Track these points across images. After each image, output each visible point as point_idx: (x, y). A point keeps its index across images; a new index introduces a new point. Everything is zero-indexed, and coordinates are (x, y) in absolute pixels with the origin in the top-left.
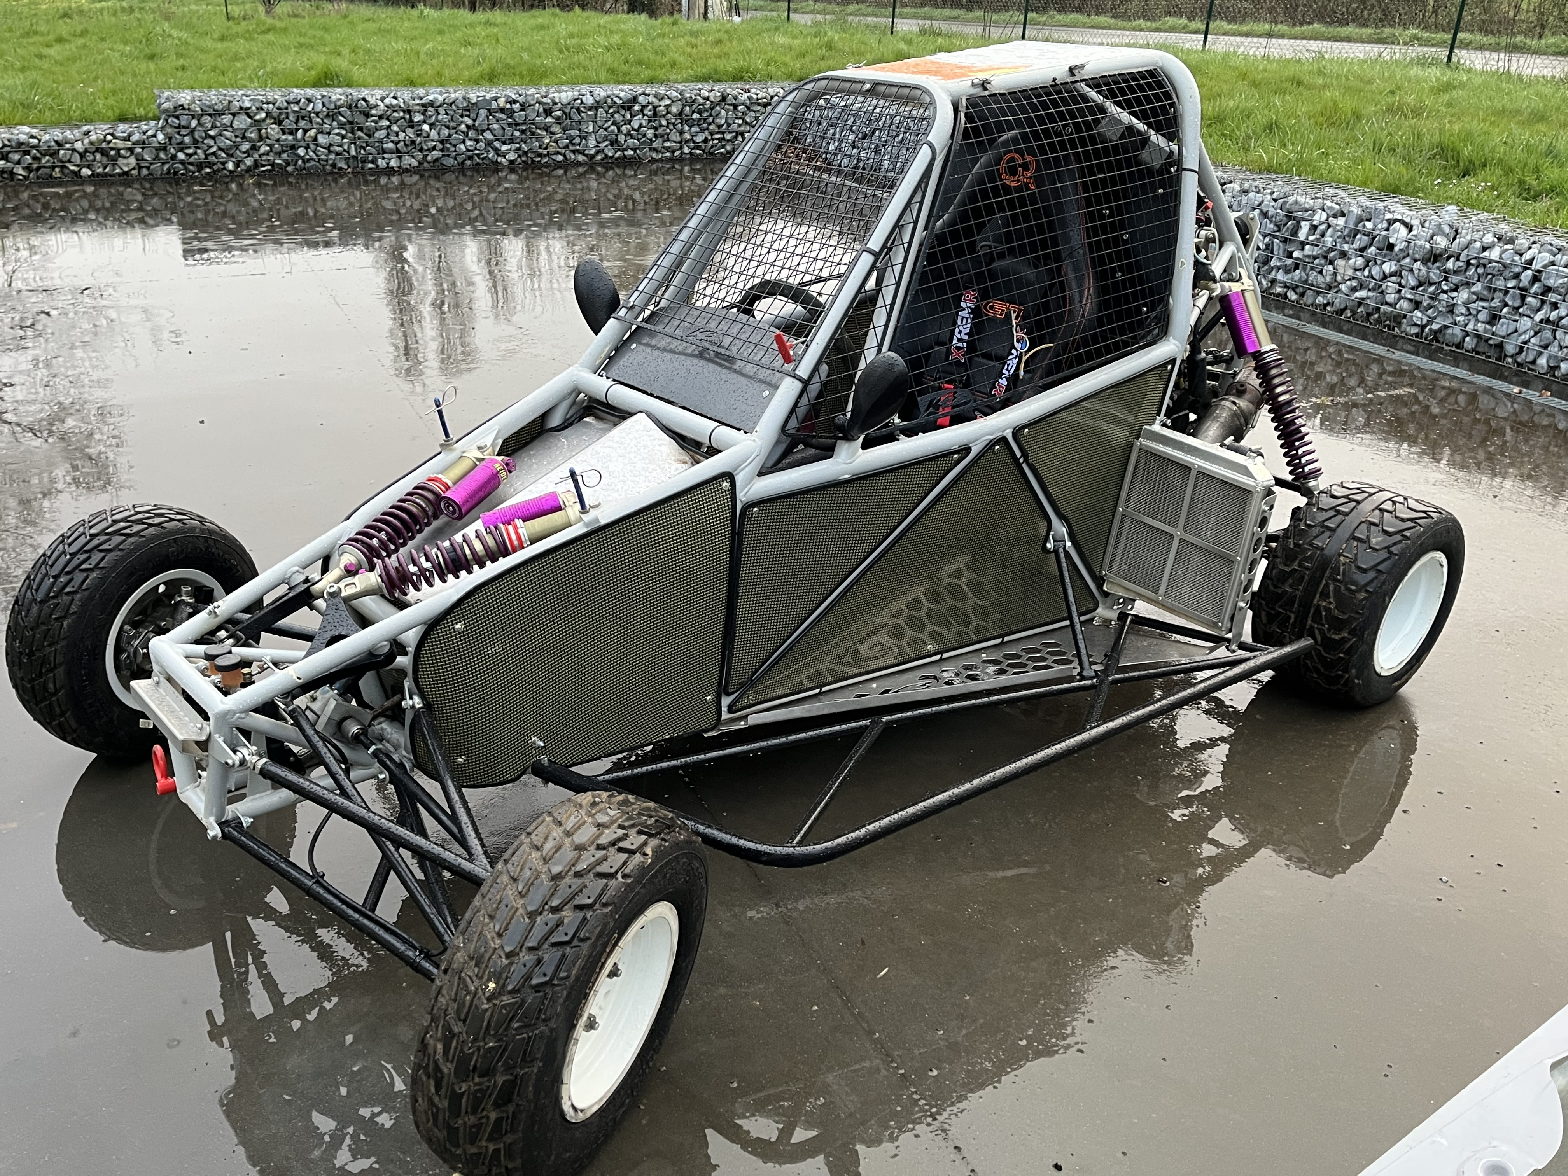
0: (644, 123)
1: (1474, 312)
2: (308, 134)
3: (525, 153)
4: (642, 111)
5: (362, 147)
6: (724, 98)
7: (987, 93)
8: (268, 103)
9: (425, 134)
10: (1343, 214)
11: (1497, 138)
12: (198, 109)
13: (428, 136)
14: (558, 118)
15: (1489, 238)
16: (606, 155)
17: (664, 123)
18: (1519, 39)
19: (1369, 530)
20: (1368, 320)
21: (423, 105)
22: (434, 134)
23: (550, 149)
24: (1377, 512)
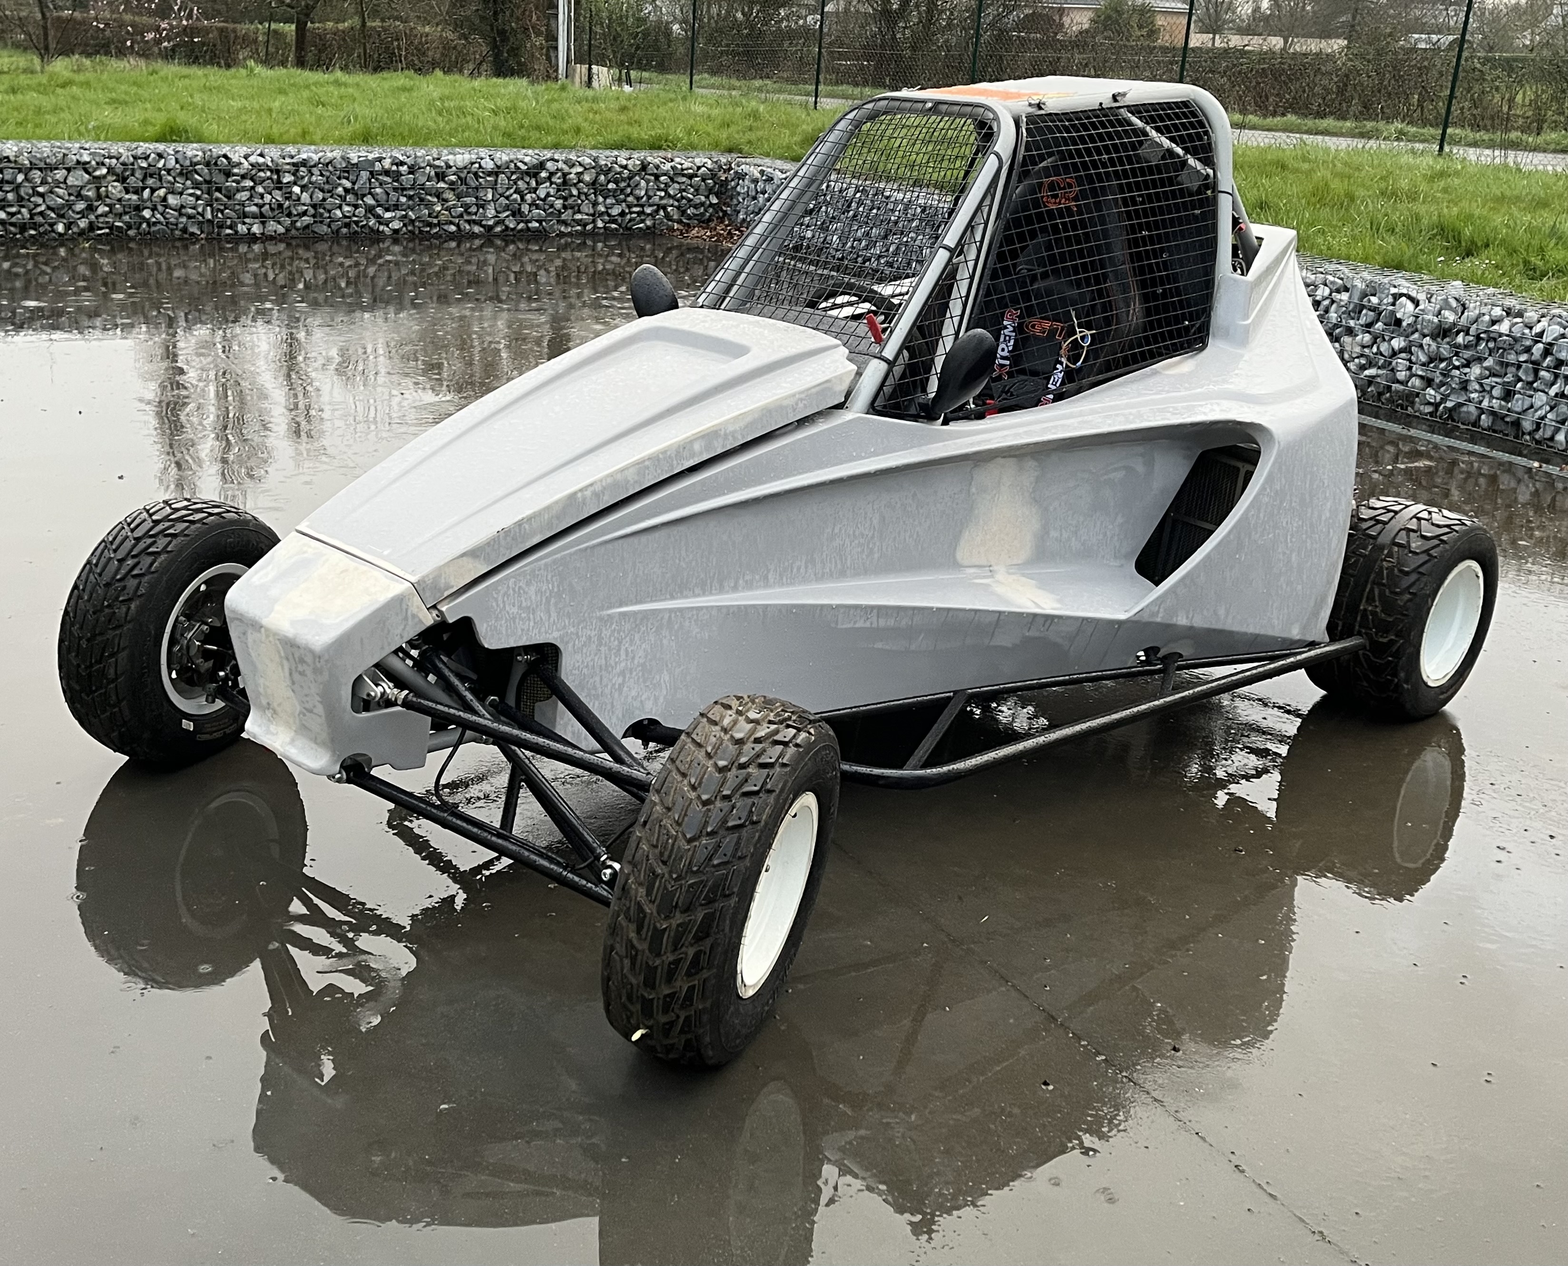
0: (552, 192)
1: (1488, 388)
2: (156, 194)
3: (412, 222)
4: (549, 178)
5: (219, 210)
6: (644, 167)
7: (1042, 112)
8: (110, 157)
9: (294, 197)
10: (1346, 289)
11: (1498, 220)
12: (27, 162)
13: (299, 199)
14: (452, 183)
15: (1498, 312)
16: (507, 227)
17: (575, 192)
18: (1514, 135)
19: (1408, 536)
20: (1379, 400)
21: (294, 164)
22: (305, 197)
23: (442, 218)
24: (1414, 520)
